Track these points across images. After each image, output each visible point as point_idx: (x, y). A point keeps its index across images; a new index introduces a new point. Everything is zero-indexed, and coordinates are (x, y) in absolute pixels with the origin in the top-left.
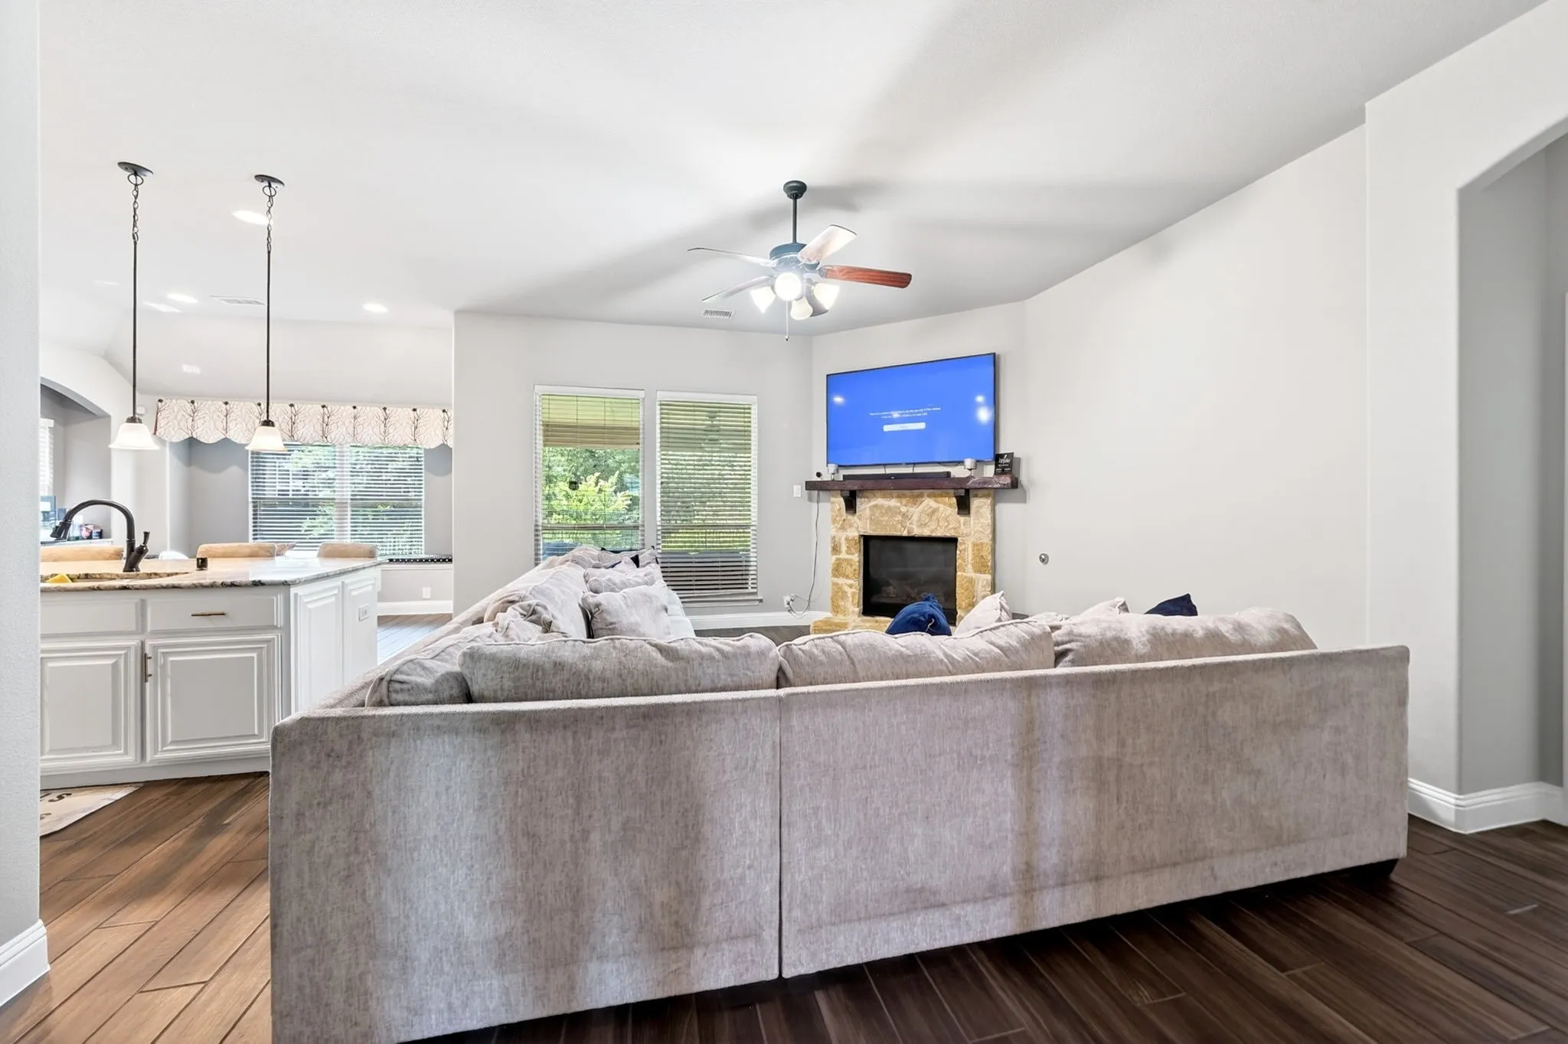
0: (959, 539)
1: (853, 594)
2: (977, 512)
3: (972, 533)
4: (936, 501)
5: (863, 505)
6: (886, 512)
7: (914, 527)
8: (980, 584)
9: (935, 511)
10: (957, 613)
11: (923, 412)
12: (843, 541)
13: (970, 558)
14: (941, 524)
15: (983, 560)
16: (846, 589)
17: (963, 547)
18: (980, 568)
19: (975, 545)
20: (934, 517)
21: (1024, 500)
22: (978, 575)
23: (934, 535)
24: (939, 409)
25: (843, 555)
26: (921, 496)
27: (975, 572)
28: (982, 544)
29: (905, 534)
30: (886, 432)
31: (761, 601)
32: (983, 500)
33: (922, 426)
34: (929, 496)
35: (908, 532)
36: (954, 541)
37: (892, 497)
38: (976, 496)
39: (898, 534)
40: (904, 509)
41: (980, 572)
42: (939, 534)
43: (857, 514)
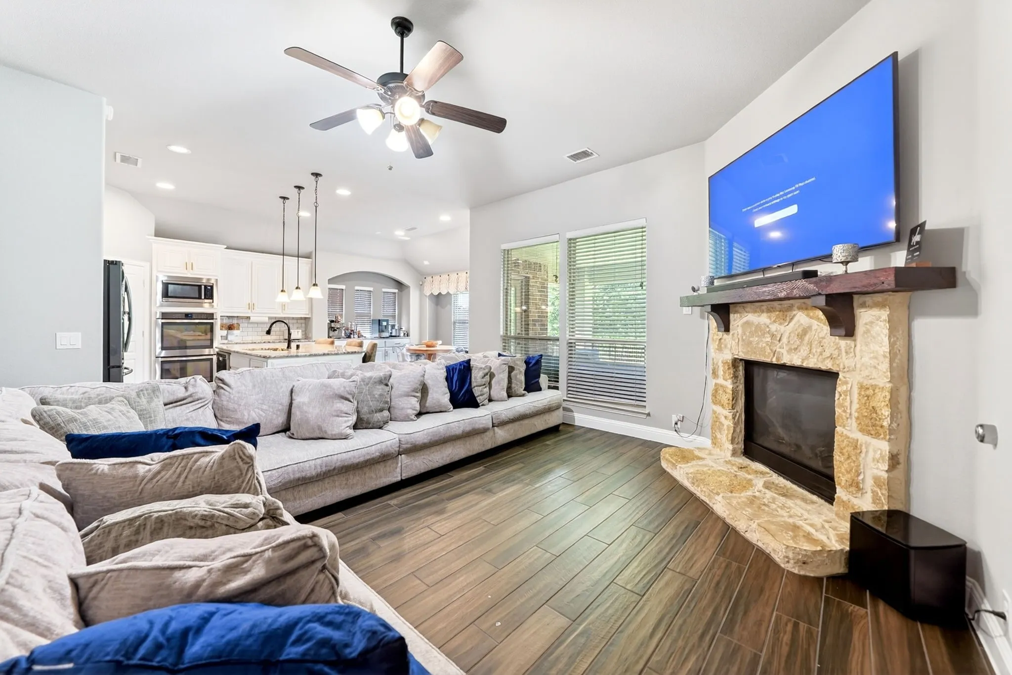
0: (840, 373)
1: (728, 426)
2: (867, 331)
3: (858, 366)
4: (808, 315)
5: (737, 320)
6: (756, 331)
7: (784, 351)
8: (871, 454)
9: (805, 331)
10: (836, 493)
11: (793, 190)
12: (720, 364)
13: (855, 406)
14: (814, 351)
15: (874, 415)
16: (723, 419)
17: (844, 388)
18: (871, 426)
19: (862, 387)
20: (807, 338)
21: (972, 309)
22: (868, 439)
23: (805, 365)
24: (813, 179)
25: (720, 381)
26: (790, 308)
27: (862, 430)
28: (874, 387)
29: (774, 361)
30: (757, 228)
31: (649, 415)
32: (875, 312)
33: (793, 210)
34: (800, 308)
35: (778, 359)
36: (831, 376)
37: (763, 312)
38: (863, 305)
39: (768, 360)
40: (774, 327)
41: (869, 433)
42: (811, 363)
43: (731, 332)
